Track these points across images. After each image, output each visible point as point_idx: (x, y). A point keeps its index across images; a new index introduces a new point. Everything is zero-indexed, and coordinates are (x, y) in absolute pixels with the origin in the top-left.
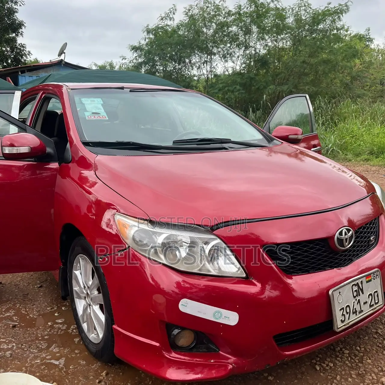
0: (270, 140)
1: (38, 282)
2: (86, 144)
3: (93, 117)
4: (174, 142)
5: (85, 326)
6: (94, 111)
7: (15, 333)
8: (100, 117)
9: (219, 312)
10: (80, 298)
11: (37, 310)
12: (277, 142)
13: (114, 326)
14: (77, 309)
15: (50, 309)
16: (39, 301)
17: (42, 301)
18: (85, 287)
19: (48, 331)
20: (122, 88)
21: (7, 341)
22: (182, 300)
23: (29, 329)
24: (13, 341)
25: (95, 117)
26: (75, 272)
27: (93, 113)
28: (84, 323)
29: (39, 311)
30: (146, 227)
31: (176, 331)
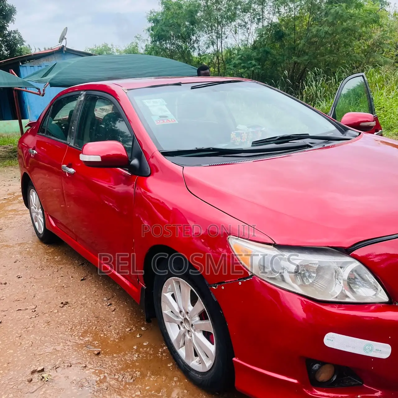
0: (343, 130)
1: (105, 299)
2: (165, 154)
3: (162, 122)
4: (253, 143)
5: (182, 352)
6: (161, 115)
7: (102, 360)
8: (169, 121)
9: (370, 345)
10: (171, 321)
11: (115, 332)
12: (353, 132)
13: (234, 359)
14: (169, 333)
15: (129, 331)
16: (115, 322)
17: (118, 322)
18: (181, 312)
19: (137, 356)
20: (179, 84)
21: (97, 371)
22: (327, 334)
23: (115, 355)
24: (103, 371)
25: (164, 121)
26: (165, 294)
27: (161, 117)
28: (179, 348)
29: (118, 333)
30: (272, 252)
31: (316, 366)
